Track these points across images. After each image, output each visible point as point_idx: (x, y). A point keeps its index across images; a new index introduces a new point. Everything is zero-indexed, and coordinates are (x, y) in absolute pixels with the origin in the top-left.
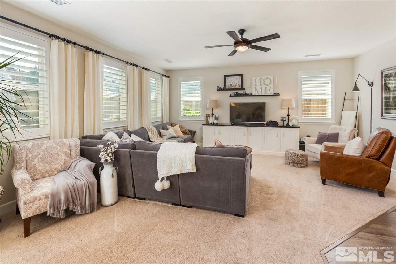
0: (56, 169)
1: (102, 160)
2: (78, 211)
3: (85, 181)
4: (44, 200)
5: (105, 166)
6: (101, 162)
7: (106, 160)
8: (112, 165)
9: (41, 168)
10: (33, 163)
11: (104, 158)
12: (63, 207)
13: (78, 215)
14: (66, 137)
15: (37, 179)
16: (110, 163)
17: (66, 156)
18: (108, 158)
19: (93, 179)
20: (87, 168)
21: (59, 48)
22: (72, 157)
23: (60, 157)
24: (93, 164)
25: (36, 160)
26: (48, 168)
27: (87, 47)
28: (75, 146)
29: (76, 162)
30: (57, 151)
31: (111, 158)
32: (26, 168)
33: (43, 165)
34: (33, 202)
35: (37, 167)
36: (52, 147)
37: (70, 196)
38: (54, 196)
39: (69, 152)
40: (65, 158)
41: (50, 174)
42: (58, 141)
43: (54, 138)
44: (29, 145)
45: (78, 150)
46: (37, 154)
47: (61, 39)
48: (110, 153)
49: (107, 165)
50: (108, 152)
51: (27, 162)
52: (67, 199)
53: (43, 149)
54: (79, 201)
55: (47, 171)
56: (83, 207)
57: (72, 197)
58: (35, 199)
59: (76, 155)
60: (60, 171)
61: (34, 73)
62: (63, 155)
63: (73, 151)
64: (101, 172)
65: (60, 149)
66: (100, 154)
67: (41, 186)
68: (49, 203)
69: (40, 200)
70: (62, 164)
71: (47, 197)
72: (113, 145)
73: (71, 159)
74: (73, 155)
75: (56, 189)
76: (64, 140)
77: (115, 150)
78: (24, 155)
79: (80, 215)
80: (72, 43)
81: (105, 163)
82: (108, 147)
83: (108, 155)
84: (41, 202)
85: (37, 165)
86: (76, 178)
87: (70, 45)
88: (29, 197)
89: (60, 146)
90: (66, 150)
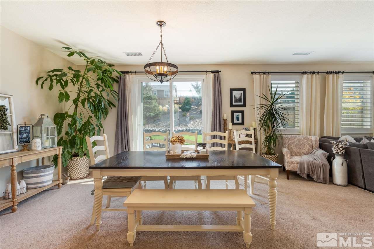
0: (303, 152)
1: (334, 152)
2: (315, 179)
3: (320, 162)
4: (296, 164)
5: (336, 157)
6: (333, 153)
7: (337, 153)
8: (343, 157)
9: (295, 150)
10: (291, 146)
11: (336, 151)
12: (306, 172)
13: (315, 181)
14: (310, 135)
15: (293, 155)
16: (340, 155)
17: (309, 146)
18: (339, 151)
19: (326, 162)
20: (323, 155)
21: (307, 78)
22: (313, 148)
23: (305, 146)
24: (327, 154)
25: (293, 145)
26: (299, 151)
27: (328, 72)
28: (316, 141)
29: (315, 151)
30: (304, 142)
31: (342, 151)
32: (288, 149)
33: (296, 148)
34: (291, 163)
35: (293, 149)
36: (301, 140)
37: (310, 168)
38: (301, 164)
39: (311, 144)
40: (309, 147)
41: (300, 155)
42: (305, 136)
43: (302, 135)
44: (290, 136)
45: (317, 144)
46: (293, 142)
47: (309, 72)
48: (340, 147)
49: (338, 156)
50: (339, 147)
51: (288, 145)
52: (308, 169)
53: (296, 140)
54: (316, 173)
55: (298, 153)
56: (318, 177)
57: (312, 169)
58: (292, 163)
59: (316, 147)
60: (305, 154)
61: (292, 94)
62: (307, 145)
63: (314, 144)
64: (333, 160)
65: (306, 141)
66: (332, 148)
67: (295, 158)
68: (298, 167)
69: (294, 163)
70: (307, 150)
71: (297, 163)
72: (344, 143)
73: (313, 149)
74: (314, 146)
75: (302, 161)
76: (309, 136)
77: (346, 147)
78: (287, 141)
79: (316, 182)
80: (316, 72)
81: (336, 155)
82: (340, 144)
83: (339, 149)
84: (295, 165)
85: (293, 148)
86: (314, 159)
87: (314, 75)
88: (290, 160)
89: (306, 140)
90: (310, 143)
